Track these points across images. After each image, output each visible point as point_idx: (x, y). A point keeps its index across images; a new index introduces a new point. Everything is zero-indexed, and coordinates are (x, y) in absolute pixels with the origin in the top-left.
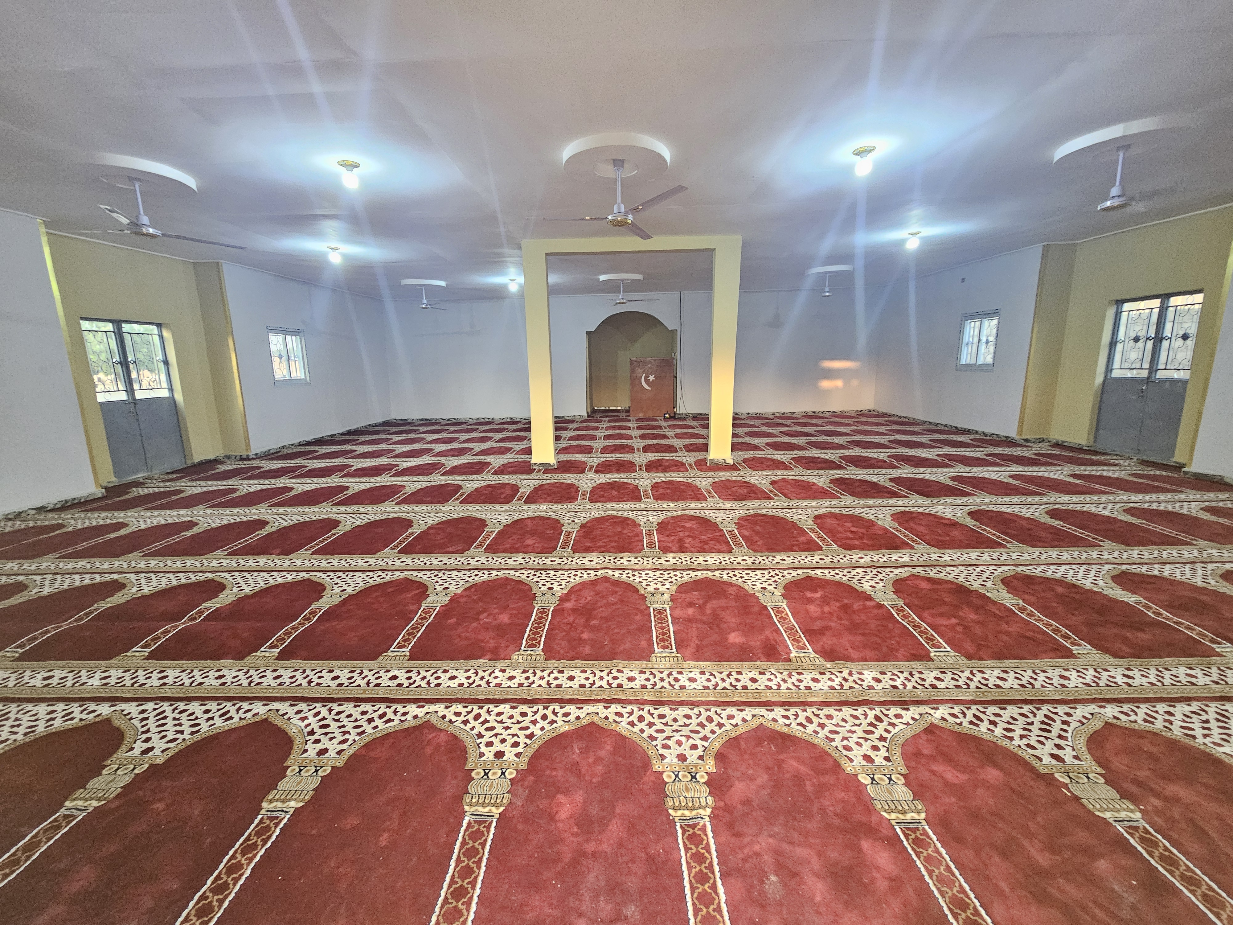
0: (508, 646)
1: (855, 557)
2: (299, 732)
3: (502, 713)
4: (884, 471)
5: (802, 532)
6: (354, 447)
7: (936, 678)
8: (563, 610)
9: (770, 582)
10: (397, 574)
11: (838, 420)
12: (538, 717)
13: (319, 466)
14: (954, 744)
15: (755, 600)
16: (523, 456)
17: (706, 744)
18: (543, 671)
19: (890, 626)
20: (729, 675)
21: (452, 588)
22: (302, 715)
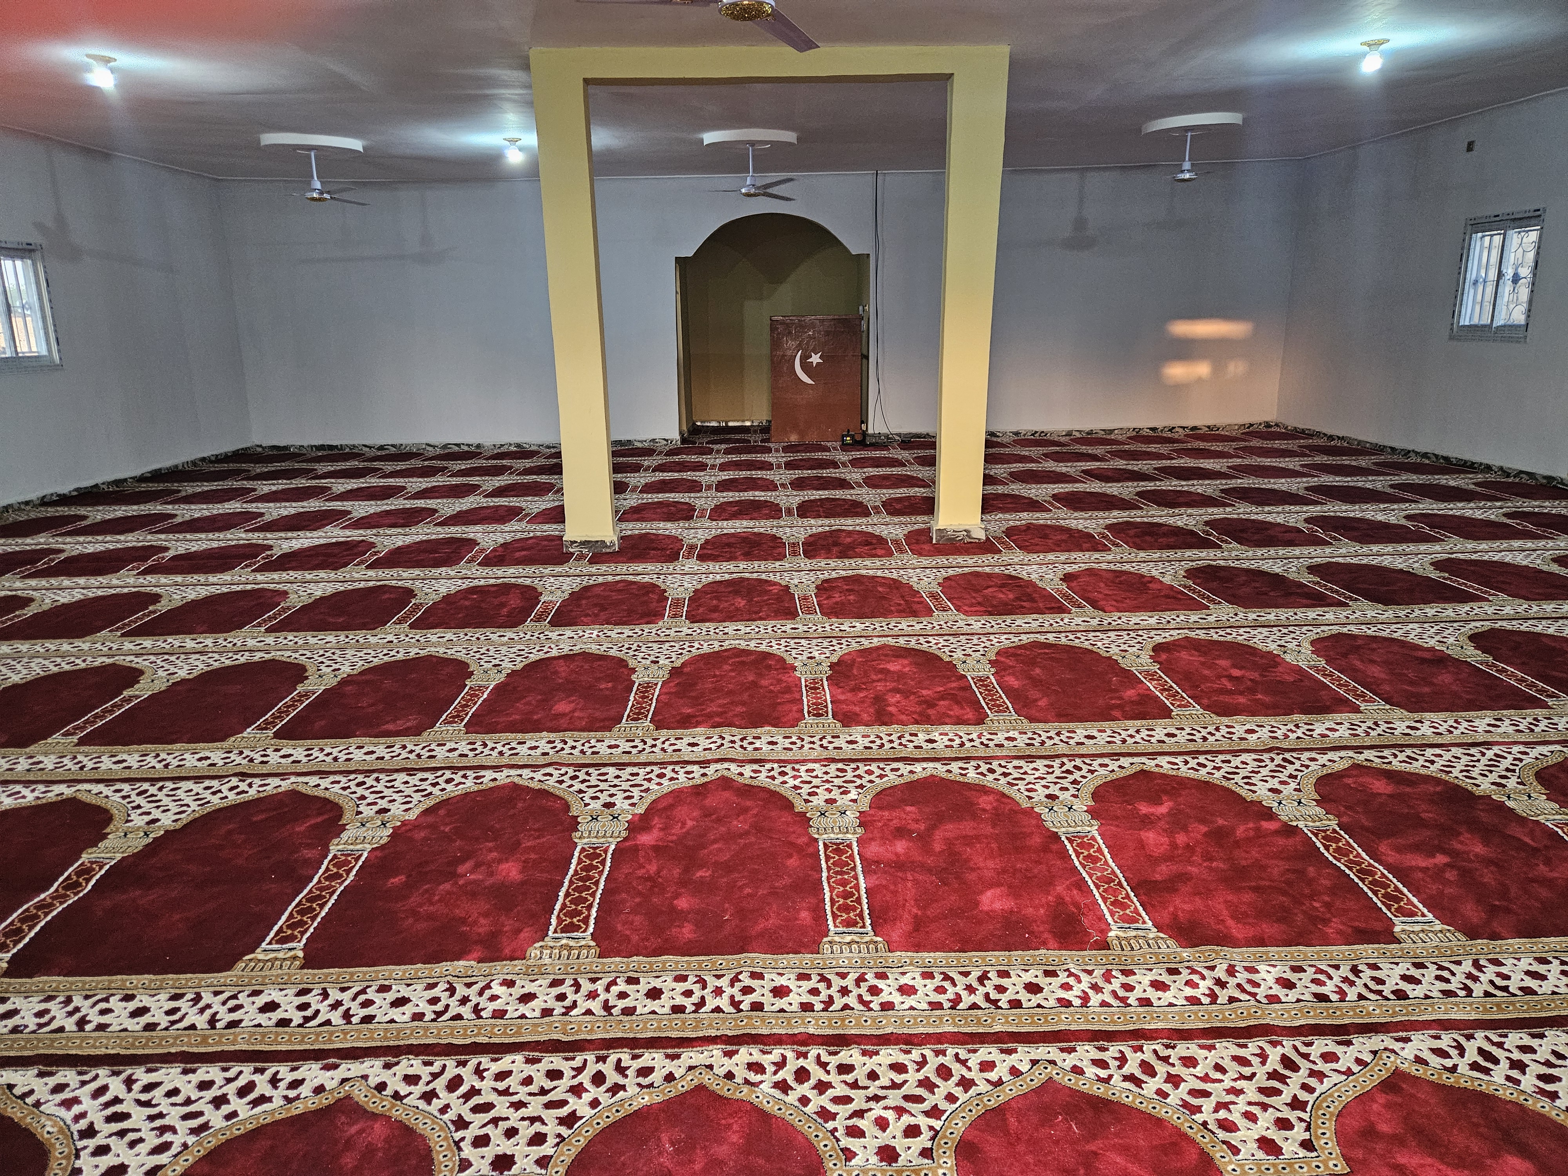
0: (519, 931)
1: (1239, 730)
2: (61, 1131)
3: (509, 1073)
4: (1297, 551)
5: (1128, 678)
6: (169, 509)
7: (1404, 978)
8: (636, 849)
9: (1065, 783)
10: (274, 782)
11: (1202, 445)
12: (585, 1078)
13: (90, 549)
14: (1441, 1111)
15: (1034, 822)
16: (546, 527)
17: (937, 1124)
18: (593, 980)
19: (1311, 871)
20: (983, 979)
21: (397, 810)
22: (66, 1095)
